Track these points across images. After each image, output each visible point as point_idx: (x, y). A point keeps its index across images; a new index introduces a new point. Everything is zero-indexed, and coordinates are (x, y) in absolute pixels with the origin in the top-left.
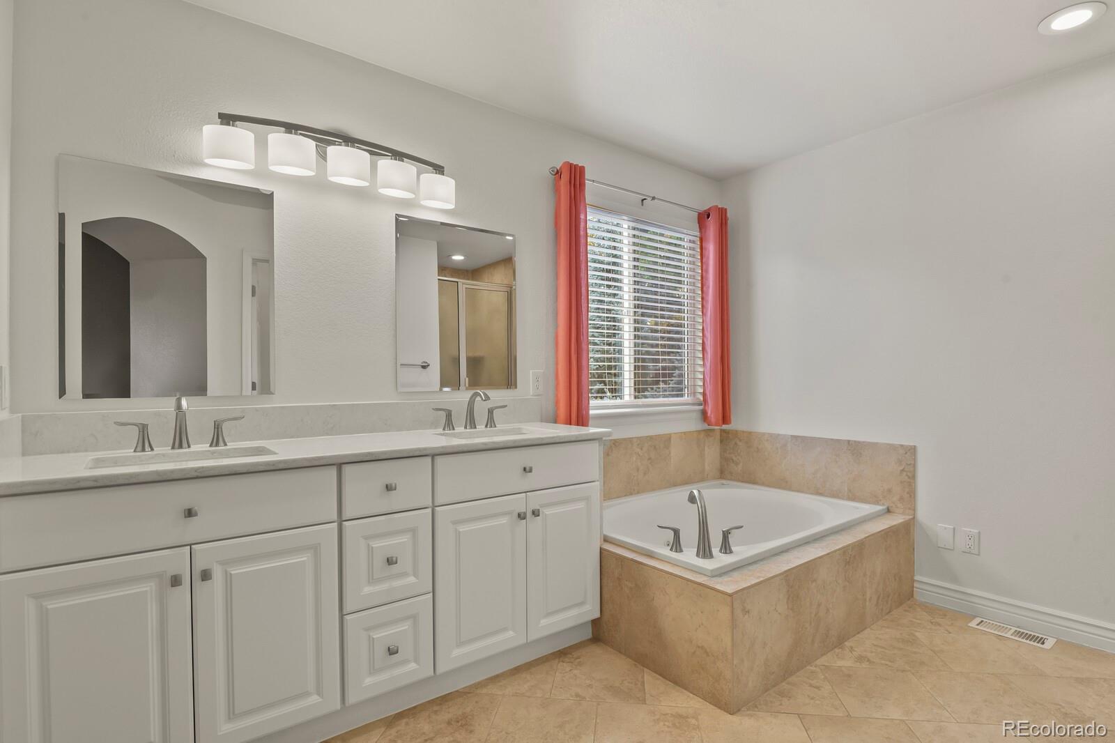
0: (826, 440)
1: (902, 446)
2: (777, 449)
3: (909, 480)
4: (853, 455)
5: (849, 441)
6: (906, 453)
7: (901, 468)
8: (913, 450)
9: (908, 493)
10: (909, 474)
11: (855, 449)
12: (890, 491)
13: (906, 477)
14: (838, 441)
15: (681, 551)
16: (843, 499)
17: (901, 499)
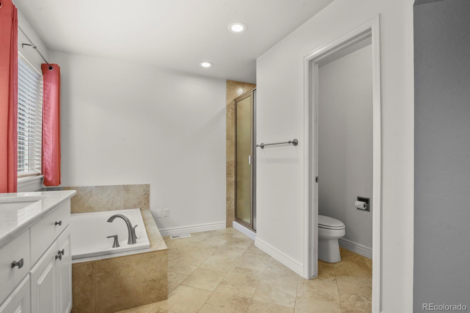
0: (113, 186)
1: (145, 184)
2: (87, 193)
3: (147, 197)
4: (126, 191)
5: (124, 185)
6: (147, 187)
7: (145, 193)
8: (148, 186)
9: (147, 201)
10: (147, 194)
11: (127, 188)
12: (140, 202)
13: (147, 196)
14: (119, 186)
15: (119, 246)
16: (121, 210)
17: (145, 204)
